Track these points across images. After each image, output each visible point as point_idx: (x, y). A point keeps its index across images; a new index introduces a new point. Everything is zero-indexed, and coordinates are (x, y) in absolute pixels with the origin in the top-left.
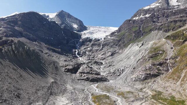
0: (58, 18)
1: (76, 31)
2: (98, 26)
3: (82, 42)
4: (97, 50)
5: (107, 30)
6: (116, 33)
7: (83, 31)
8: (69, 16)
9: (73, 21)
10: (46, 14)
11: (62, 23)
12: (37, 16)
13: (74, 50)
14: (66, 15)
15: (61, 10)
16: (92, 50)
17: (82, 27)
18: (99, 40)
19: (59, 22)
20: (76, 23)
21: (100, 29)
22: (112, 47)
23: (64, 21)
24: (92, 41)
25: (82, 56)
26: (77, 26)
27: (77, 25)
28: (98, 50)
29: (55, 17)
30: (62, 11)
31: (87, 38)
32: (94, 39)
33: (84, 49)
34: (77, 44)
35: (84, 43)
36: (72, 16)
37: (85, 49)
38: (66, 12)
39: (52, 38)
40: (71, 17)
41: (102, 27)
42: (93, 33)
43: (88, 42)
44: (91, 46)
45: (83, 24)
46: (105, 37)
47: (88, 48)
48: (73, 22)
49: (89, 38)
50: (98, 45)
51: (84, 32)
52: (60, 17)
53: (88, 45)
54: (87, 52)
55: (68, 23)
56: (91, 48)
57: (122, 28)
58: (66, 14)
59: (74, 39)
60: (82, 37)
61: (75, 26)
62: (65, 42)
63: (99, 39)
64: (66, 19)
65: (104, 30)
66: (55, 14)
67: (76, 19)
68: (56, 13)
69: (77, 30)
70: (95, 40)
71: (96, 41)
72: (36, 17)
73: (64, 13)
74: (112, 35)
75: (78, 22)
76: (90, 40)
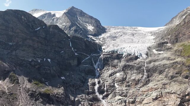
0: (66, 18)
1: (91, 35)
2: (121, 26)
3: (104, 59)
4: (137, 82)
5: (135, 32)
6: (167, 43)
7: (101, 35)
8: (82, 14)
9: (87, 20)
10: (51, 12)
11: (71, 25)
12: (23, 17)
13: (90, 81)
14: (77, 13)
15: (71, 7)
16: (126, 78)
17: (100, 28)
18: (137, 58)
19: (68, 24)
20: (91, 23)
21: (124, 31)
22: (175, 79)
23: (74, 21)
24: (122, 57)
25: (107, 96)
26: (93, 28)
27: (93, 26)
28: (139, 80)
29: (63, 16)
30: (73, 8)
31: (113, 52)
32: (126, 54)
33: (109, 76)
34: (95, 63)
35: (108, 61)
36: (86, 14)
37: (111, 75)
38: (77, 9)
39: (49, 60)
40: (84, 16)
41: (127, 27)
42: (116, 37)
43: (115, 59)
44: (123, 70)
45: (100, 24)
46: (147, 50)
47: (115, 73)
48: (87, 22)
49: (117, 52)
50: (137, 70)
51: (103, 35)
52: (69, 15)
53: (115, 66)
54: (116, 85)
55: (79, 24)
56: (122, 73)
57: (180, 35)
58: (77, 11)
59: (90, 55)
60: (104, 49)
61: (90, 28)
62: (74, 63)
63: (136, 55)
64: (77, 18)
65: (131, 32)
66: (62, 12)
67: (91, 18)
68: (65, 10)
69: (93, 34)
70: (129, 57)
71: (131, 59)
72: (21, 19)
73: (75, 9)
74: (159, 47)
75: (94, 21)
76: (119, 57)
